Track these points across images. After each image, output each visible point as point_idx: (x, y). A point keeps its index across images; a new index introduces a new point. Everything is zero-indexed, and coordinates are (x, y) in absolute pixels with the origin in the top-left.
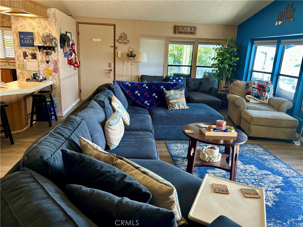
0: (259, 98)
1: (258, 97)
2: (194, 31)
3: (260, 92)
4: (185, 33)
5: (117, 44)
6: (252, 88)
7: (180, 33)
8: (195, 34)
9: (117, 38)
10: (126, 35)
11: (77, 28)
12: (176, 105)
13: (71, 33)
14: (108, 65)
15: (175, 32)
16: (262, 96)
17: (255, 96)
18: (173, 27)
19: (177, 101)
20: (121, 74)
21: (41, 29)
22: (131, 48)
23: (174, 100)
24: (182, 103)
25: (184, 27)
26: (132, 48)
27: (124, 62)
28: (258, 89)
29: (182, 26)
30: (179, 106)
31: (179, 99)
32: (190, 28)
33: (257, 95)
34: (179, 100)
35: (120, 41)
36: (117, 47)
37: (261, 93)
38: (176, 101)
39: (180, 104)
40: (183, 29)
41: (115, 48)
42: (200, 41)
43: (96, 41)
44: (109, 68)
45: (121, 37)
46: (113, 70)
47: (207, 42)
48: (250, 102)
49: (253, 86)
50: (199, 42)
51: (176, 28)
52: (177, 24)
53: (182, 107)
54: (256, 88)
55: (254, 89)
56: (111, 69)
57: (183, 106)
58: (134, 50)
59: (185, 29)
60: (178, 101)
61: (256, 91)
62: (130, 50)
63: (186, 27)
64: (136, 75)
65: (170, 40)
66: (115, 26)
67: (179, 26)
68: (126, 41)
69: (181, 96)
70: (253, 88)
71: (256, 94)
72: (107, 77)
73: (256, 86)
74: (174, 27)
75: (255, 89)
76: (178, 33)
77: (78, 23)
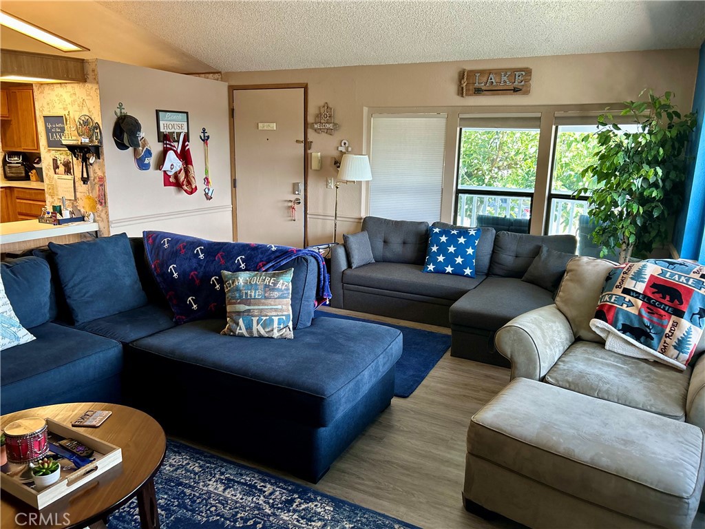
0: (642, 339)
1: (640, 333)
2: (523, 83)
3: (651, 313)
4: (494, 91)
5: (312, 136)
6: (619, 292)
7: (478, 91)
8: (527, 92)
9: (310, 119)
10: (331, 109)
11: (231, 99)
12: (241, 321)
13: (187, 113)
14: (290, 189)
15: (461, 92)
16: (660, 334)
17: (626, 329)
18: (456, 76)
19: (247, 307)
20: (321, 212)
21: (76, 107)
22: (343, 144)
23: (239, 303)
24: (264, 318)
25: (490, 72)
26: (345, 144)
27: (327, 181)
28: (649, 299)
29: (482, 72)
30: (249, 328)
31: (255, 305)
32: (508, 73)
33: (636, 325)
34: (256, 307)
35: (316, 126)
36: (312, 142)
37: (655, 319)
38: (243, 307)
39: (255, 319)
40: (484, 79)
41: (307, 145)
42: (557, 114)
43: (265, 128)
44: (293, 197)
45: (319, 116)
46: (302, 201)
47: (582, 115)
48: (607, 347)
49: (629, 284)
50: (556, 118)
51: (463, 78)
52: (468, 68)
53: (258, 331)
54: (637, 295)
55: (628, 298)
56: (297, 199)
57: (264, 326)
58: (350, 149)
59: (493, 80)
60: (249, 310)
61: (634, 308)
62: (340, 149)
63: (498, 72)
64: (357, 216)
65: (461, 116)
66: (306, 88)
67: (472, 73)
68: (330, 126)
69: (265, 292)
70: (626, 291)
71: (631, 321)
72: (290, 218)
73: (640, 287)
74: (460, 76)
75: (632, 299)
76: (471, 92)
77: (232, 89)
